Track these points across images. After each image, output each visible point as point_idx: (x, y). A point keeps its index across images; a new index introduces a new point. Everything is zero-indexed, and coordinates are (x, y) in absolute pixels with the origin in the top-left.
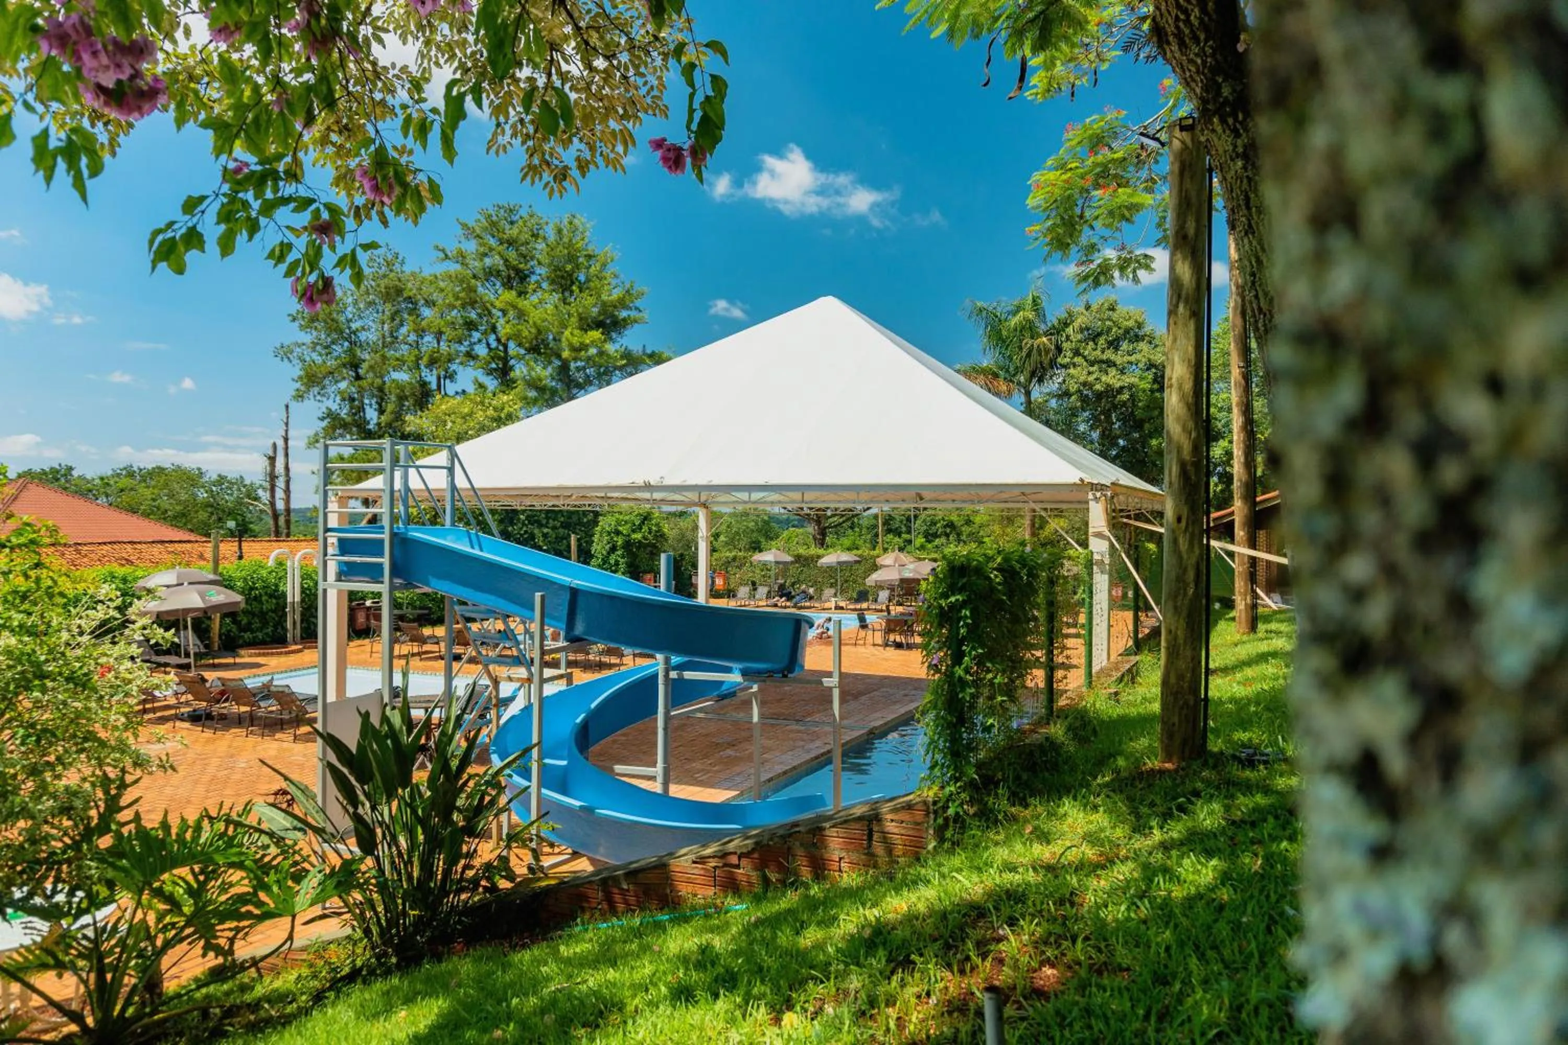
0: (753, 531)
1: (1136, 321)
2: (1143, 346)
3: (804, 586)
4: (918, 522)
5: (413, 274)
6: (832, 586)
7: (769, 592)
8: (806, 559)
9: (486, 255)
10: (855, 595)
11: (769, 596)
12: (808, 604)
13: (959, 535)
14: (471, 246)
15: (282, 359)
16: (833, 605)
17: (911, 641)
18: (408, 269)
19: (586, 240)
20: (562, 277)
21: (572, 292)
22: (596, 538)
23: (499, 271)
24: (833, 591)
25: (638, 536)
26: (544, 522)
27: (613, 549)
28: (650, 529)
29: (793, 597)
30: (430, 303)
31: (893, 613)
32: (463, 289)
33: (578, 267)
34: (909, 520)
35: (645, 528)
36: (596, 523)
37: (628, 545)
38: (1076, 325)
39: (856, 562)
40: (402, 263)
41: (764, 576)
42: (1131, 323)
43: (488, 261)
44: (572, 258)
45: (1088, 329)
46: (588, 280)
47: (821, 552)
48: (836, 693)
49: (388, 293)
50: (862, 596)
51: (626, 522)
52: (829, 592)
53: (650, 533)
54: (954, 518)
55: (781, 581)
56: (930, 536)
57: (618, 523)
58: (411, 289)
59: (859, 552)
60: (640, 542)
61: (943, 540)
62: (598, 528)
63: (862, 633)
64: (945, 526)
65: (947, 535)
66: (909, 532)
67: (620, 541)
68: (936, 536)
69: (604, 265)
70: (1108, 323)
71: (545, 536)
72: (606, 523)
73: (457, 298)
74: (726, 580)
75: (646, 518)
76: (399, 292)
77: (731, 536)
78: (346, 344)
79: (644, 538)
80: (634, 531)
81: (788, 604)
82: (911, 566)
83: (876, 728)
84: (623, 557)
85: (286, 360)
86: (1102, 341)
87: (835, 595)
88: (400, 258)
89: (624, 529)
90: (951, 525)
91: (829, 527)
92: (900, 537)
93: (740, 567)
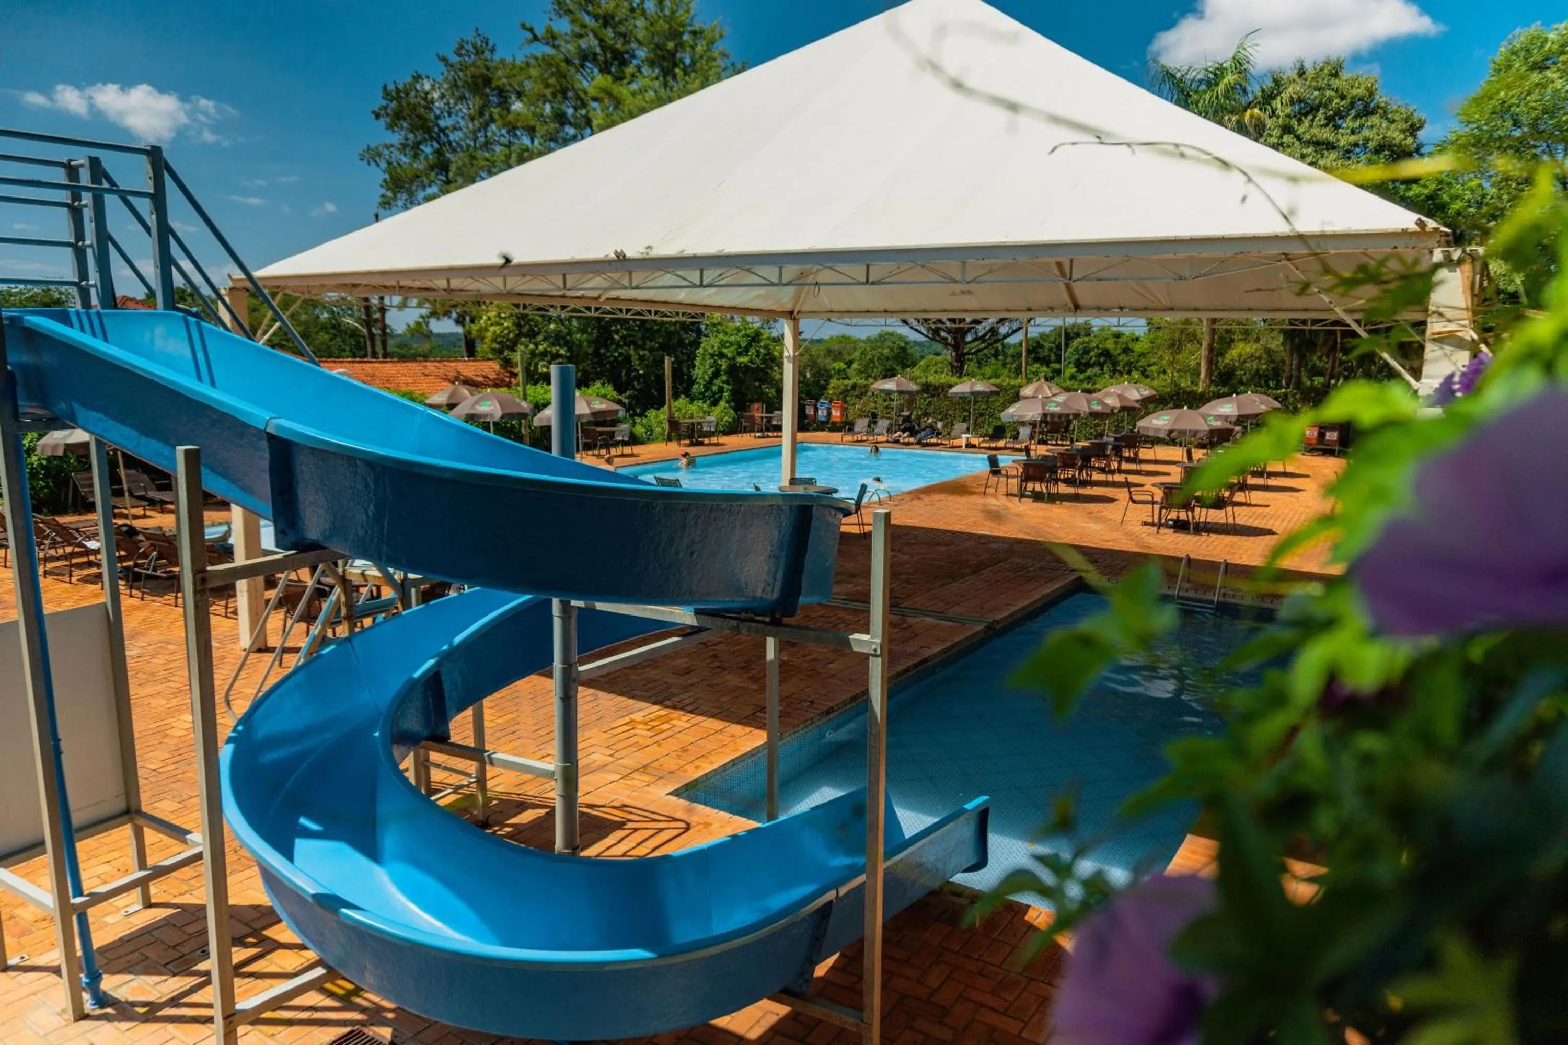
0: (888, 359)
1: (1367, 89)
2: (1375, 119)
3: (930, 420)
4: (1070, 350)
5: (502, 61)
6: (964, 420)
7: (891, 425)
8: (936, 388)
9: (580, 36)
10: (991, 431)
11: (889, 431)
12: (934, 440)
13: (1115, 364)
14: (563, 26)
15: (369, 163)
16: (963, 442)
17: (1054, 490)
18: (497, 57)
19: (692, 12)
20: (663, 58)
21: (674, 77)
22: (697, 362)
23: (595, 55)
24: (965, 425)
25: (743, 360)
26: (640, 343)
27: (716, 374)
28: (758, 351)
29: (918, 432)
30: (520, 95)
31: (1032, 453)
32: (553, 74)
33: (681, 45)
34: (1059, 347)
35: (752, 351)
36: (697, 344)
37: (733, 369)
38: (1285, 96)
39: (993, 393)
40: (492, 50)
41: (887, 407)
42: (1361, 91)
43: (583, 43)
44: (675, 35)
45: (1300, 101)
46: (693, 63)
47: (954, 379)
48: (876, 667)
49: (476, 84)
50: (998, 432)
51: (731, 344)
52: (960, 426)
53: (758, 356)
54: (1110, 345)
55: (906, 413)
56: (1081, 366)
57: (723, 344)
58: (500, 78)
59: (998, 381)
60: (746, 366)
61: (1096, 370)
62: (701, 350)
63: (994, 479)
64: (1099, 355)
65: (1101, 365)
66: (1058, 361)
67: (724, 365)
68: (1088, 365)
69: (711, 42)
70: (1328, 93)
71: (642, 358)
72: (710, 344)
73: (547, 86)
74: (844, 410)
75: (755, 338)
76: (487, 81)
77: (864, 363)
78: (436, 145)
79: (751, 361)
80: (740, 354)
81: (912, 440)
82: (1060, 399)
83: (998, 622)
84: (727, 382)
85: (373, 164)
86: (1320, 115)
87: (968, 431)
88: (491, 44)
89: (728, 352)
90: (1106, 353)
91: (968, 354)
92: (1048, 366)
93: (859, 397)
